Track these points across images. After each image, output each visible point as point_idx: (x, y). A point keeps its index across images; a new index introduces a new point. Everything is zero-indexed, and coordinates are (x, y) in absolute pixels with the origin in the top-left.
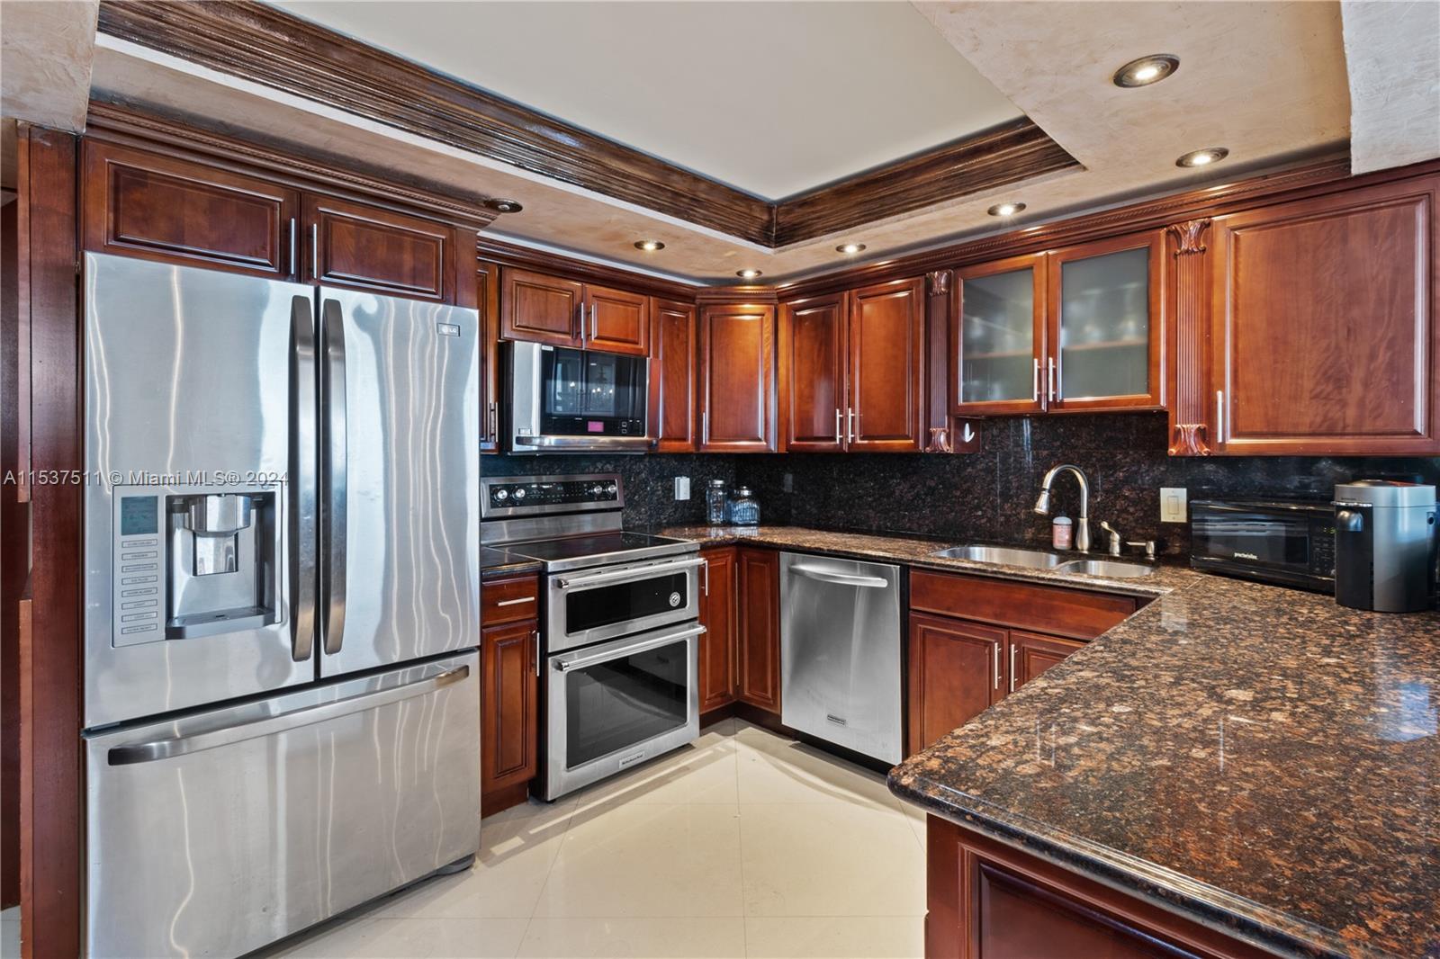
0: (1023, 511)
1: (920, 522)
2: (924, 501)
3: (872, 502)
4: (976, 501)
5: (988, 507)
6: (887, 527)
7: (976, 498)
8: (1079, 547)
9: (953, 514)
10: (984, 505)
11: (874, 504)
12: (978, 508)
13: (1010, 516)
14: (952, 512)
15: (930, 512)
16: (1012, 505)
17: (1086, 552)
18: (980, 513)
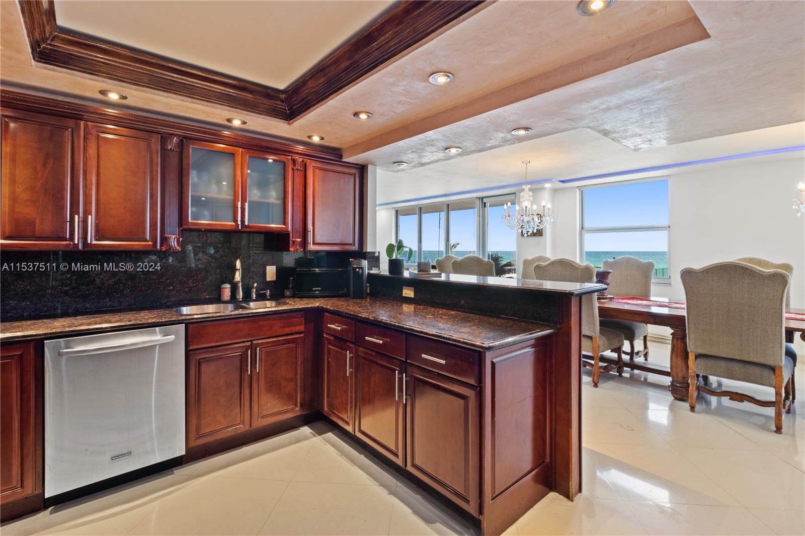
0: (201, 283)
1: (121, 299)
2: (124, 285)
3: (69, 290)
4: (169, 281)
5: (177, 284)
6: (86, 308)
7: (169, 279)
8: (238, 297)
9: (151, 291)
10: (174, 283)
11: (71, 292)
12: (169, 285)
13: (192, 287)
14: (149, 289)
15: (131, 291)
16: (193, 281)
17: (241, 300)
18: (171, 288)
